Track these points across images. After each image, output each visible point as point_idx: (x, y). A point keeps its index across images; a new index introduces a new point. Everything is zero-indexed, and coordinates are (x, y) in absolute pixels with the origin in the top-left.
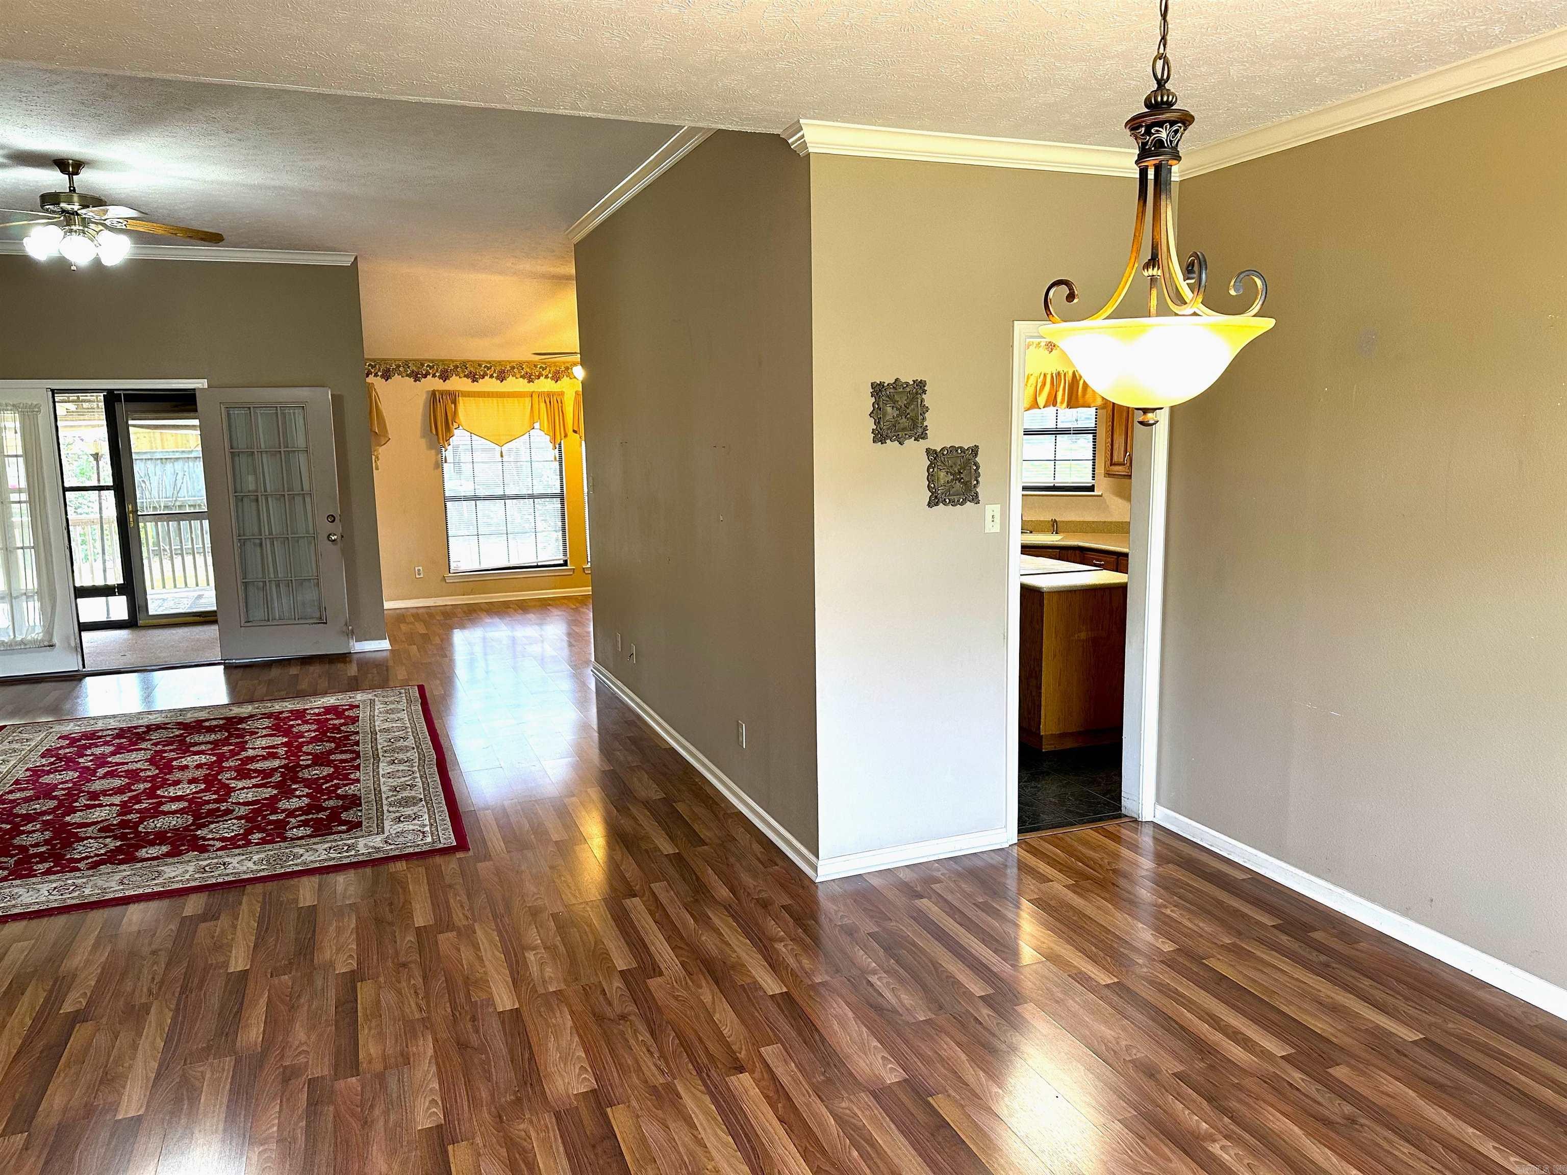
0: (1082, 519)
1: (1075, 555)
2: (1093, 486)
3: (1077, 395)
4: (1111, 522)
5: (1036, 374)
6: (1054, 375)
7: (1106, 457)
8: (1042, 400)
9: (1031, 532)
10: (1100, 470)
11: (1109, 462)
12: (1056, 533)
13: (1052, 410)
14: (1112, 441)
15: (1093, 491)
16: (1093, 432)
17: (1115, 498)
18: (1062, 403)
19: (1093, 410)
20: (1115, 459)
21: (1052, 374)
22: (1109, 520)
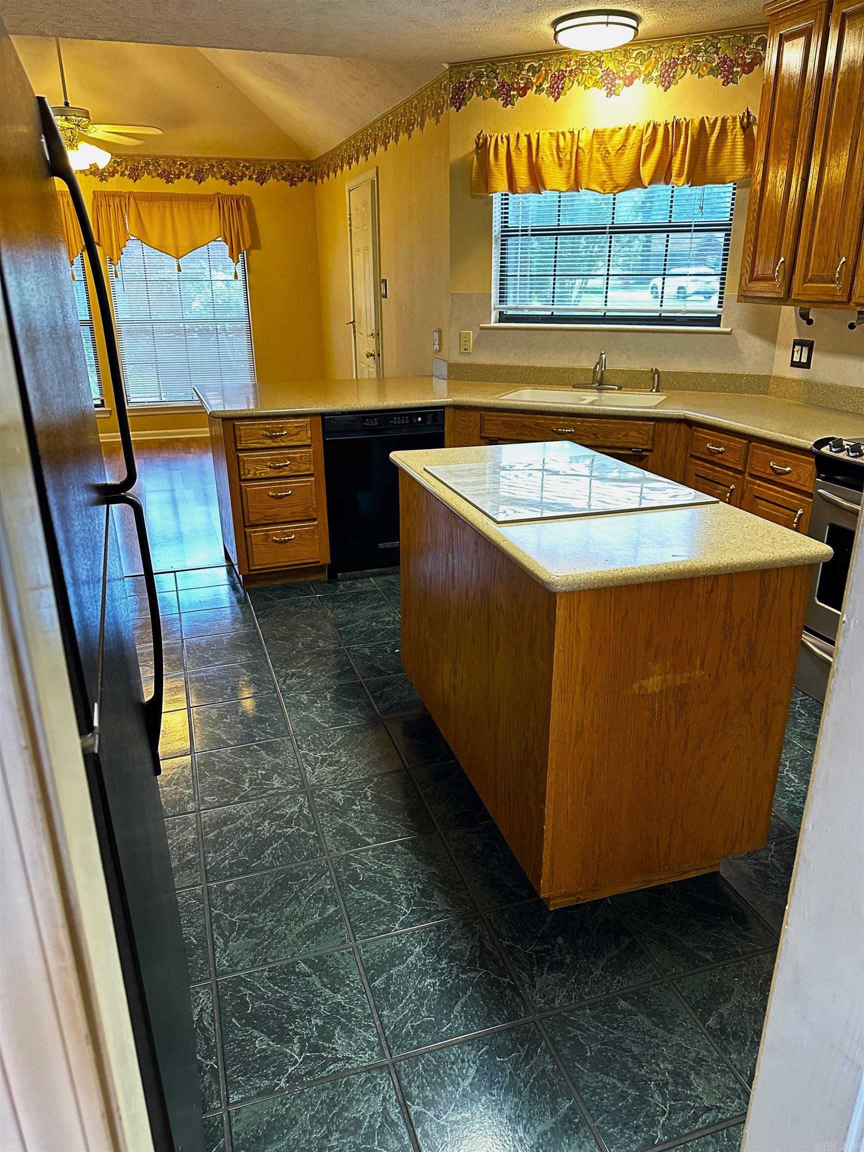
0: (696, 369)
1: (679, 431)
2: (719, 316)
3: (706, 156)
4: (742, 376)
5: (641, 126)
6: (670, 126)
7: (743, 267)
8: (646, 172)
9: (620, 388)
10: (732, 291)
11: (747, 276)
12: (657, 391)
13: (662, 189)
14: (756, 239)
15: (719, 326)
16: (725, 228)
17: (750, 337)
18: (679, 175)
19: (729, 188)
20: (759, 270)
21: (666, 124)
22: (739, 371)
